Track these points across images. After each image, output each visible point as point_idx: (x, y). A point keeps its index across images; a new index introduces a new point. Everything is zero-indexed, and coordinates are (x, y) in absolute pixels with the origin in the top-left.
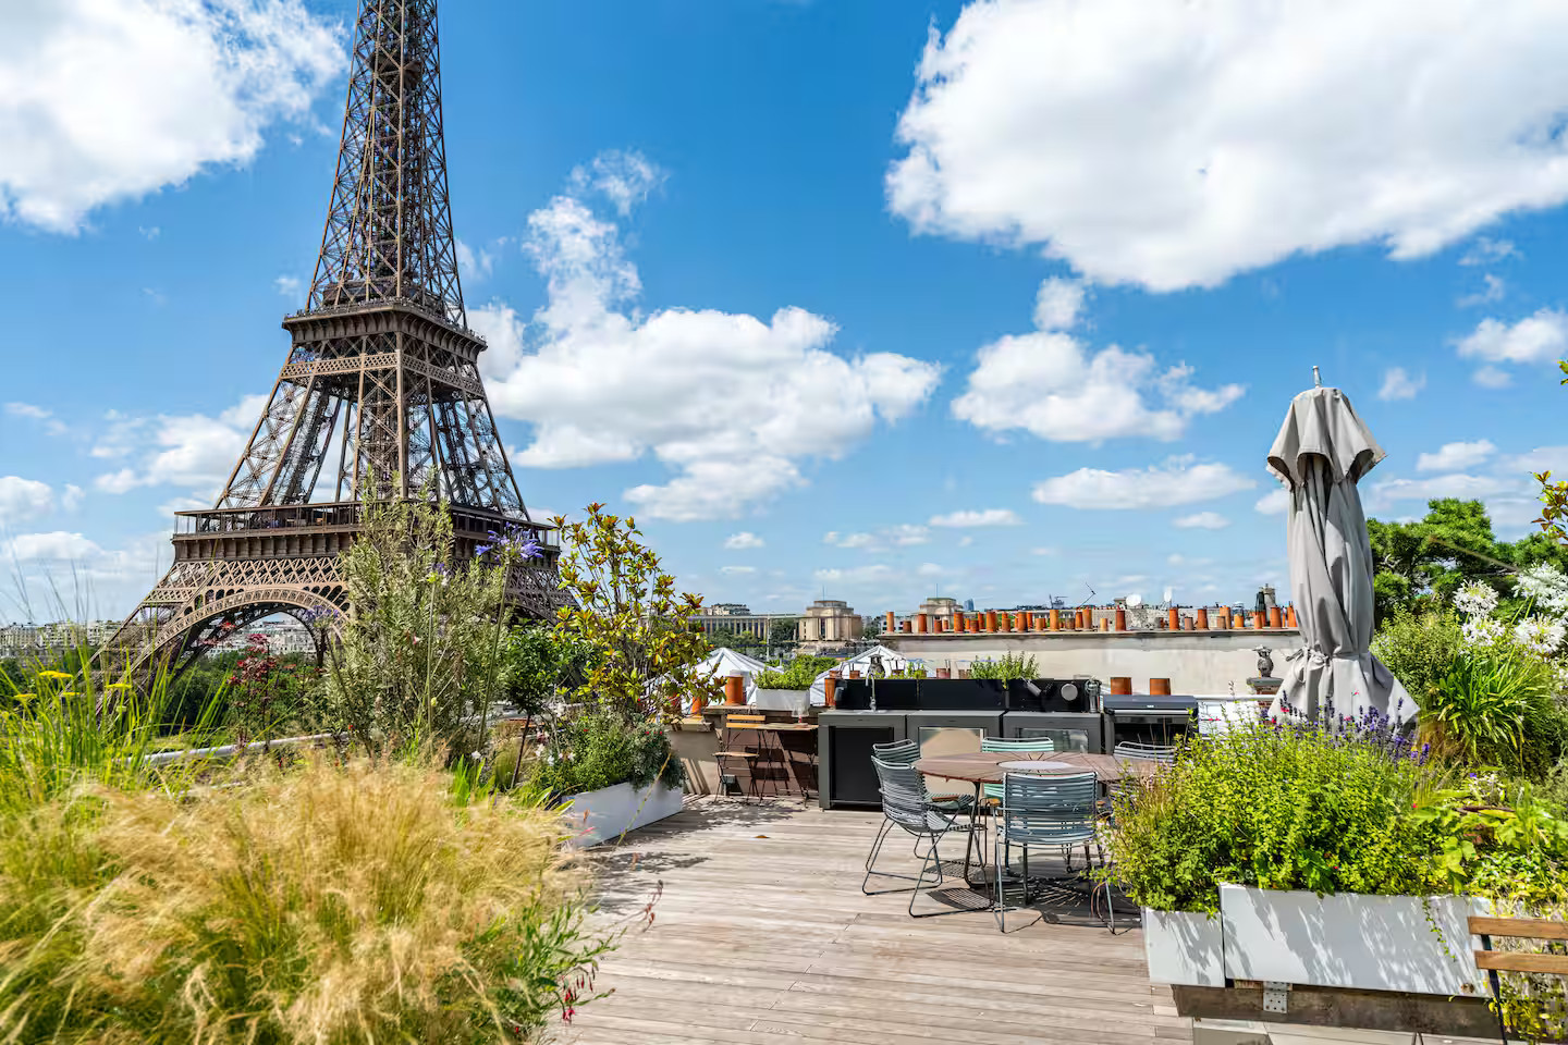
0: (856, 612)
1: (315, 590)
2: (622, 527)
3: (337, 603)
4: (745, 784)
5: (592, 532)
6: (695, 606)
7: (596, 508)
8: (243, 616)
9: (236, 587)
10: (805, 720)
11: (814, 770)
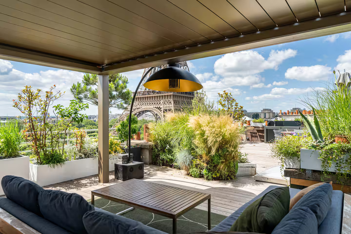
0: (274, 112)
1: (155, 107)
2: (229, 94)
3: (159, 110)
4: (250, 139)
5: (224, 95)
6: (242, 108)
7: (225, 91)
8: (142, 113)
9: (141, 107)
10: (262, 128)
11: (263, 136)
